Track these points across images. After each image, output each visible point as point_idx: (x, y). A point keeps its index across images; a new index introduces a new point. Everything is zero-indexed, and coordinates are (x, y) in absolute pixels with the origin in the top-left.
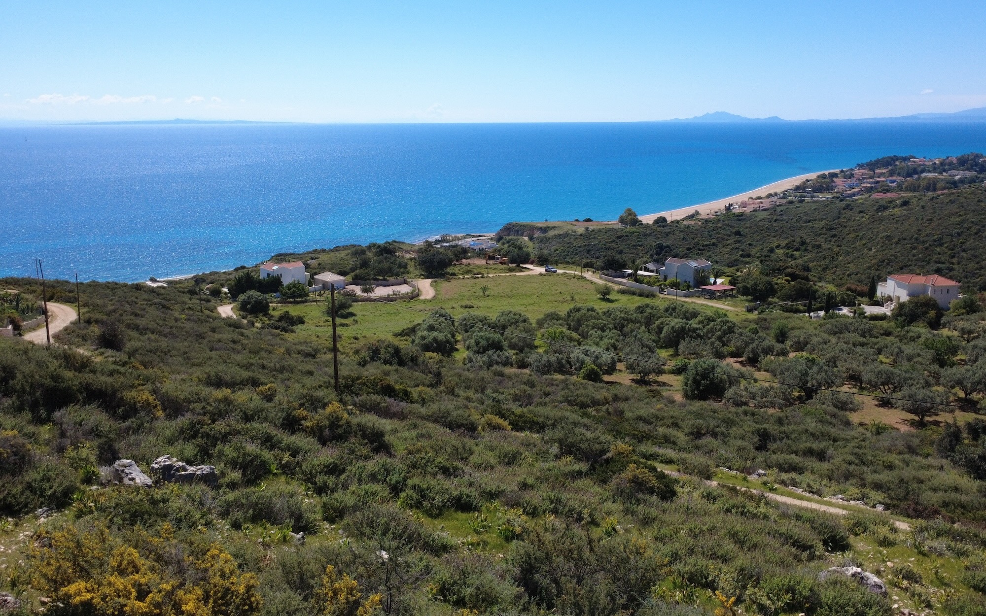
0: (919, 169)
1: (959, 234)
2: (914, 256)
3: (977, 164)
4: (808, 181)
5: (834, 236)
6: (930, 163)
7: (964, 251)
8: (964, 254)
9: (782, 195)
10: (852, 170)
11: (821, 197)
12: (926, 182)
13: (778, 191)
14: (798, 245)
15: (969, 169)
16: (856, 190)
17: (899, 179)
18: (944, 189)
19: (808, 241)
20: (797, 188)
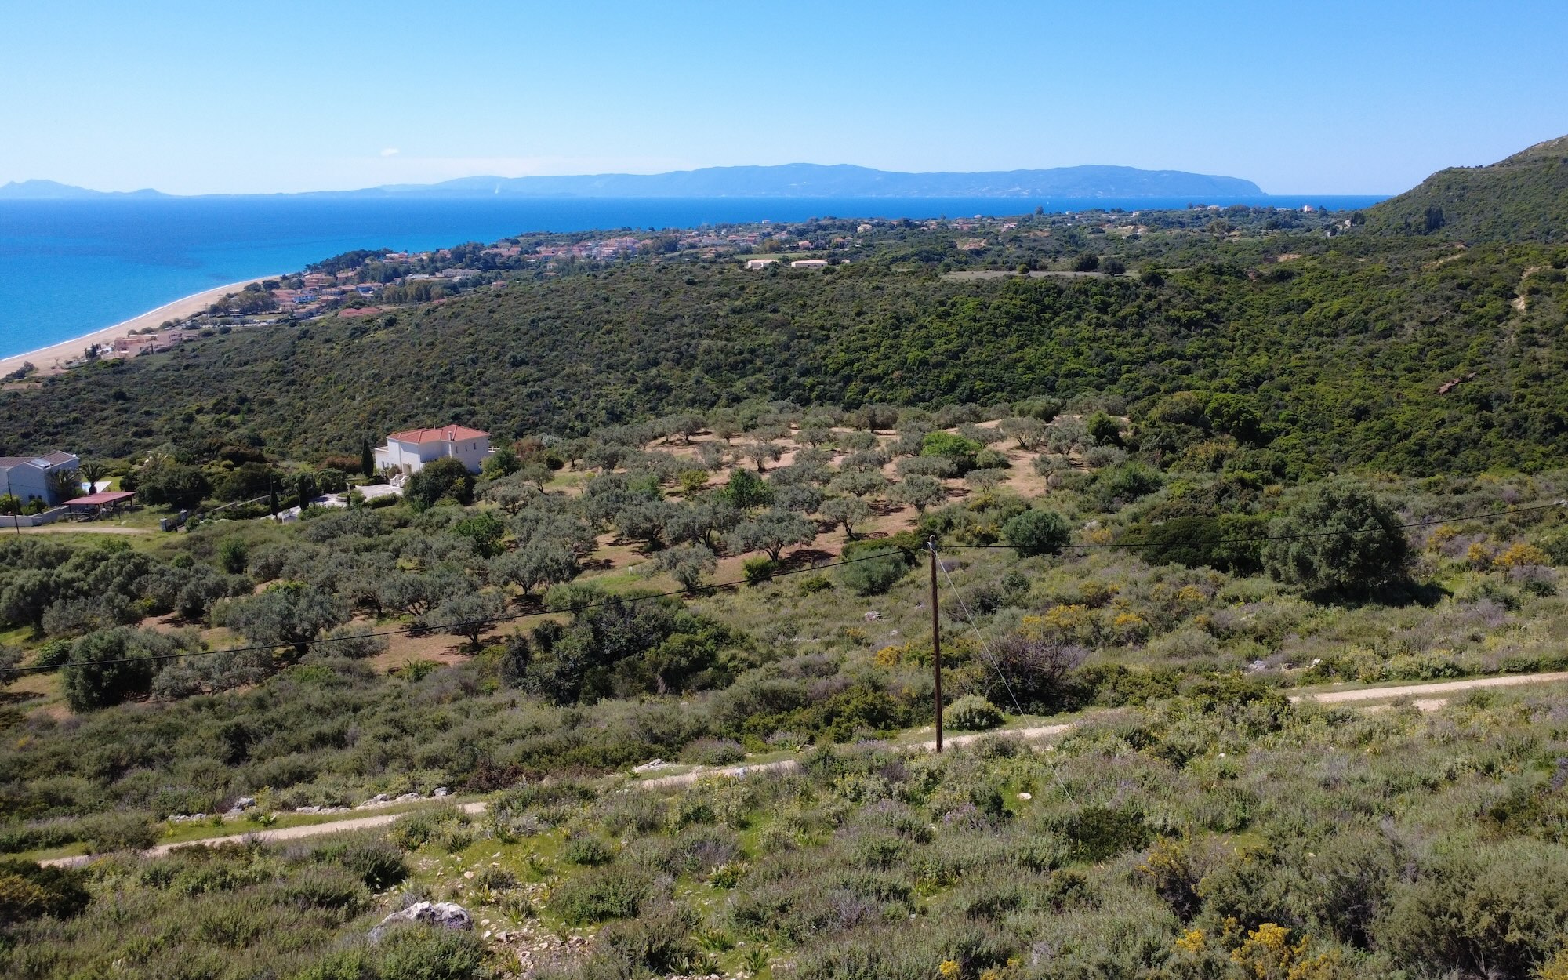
0: (402, 269)
1: (474, 361)
2: (419, 400)
3: (478, 260)
4: (230, 296)
5: (292, 383)
6: (415, 260)
7: (485, 384)
8: (484, 389)
9: (189, 323)
10: (300, 274)
11: (259, 321)
12: (414, 286)
13: (182, 315)
14: (235, 405)
15: (470, 266)
16: (313, 306)
17: (375, 285)
18: (442, 296)
19: (250, 395)
20: (214, 310)
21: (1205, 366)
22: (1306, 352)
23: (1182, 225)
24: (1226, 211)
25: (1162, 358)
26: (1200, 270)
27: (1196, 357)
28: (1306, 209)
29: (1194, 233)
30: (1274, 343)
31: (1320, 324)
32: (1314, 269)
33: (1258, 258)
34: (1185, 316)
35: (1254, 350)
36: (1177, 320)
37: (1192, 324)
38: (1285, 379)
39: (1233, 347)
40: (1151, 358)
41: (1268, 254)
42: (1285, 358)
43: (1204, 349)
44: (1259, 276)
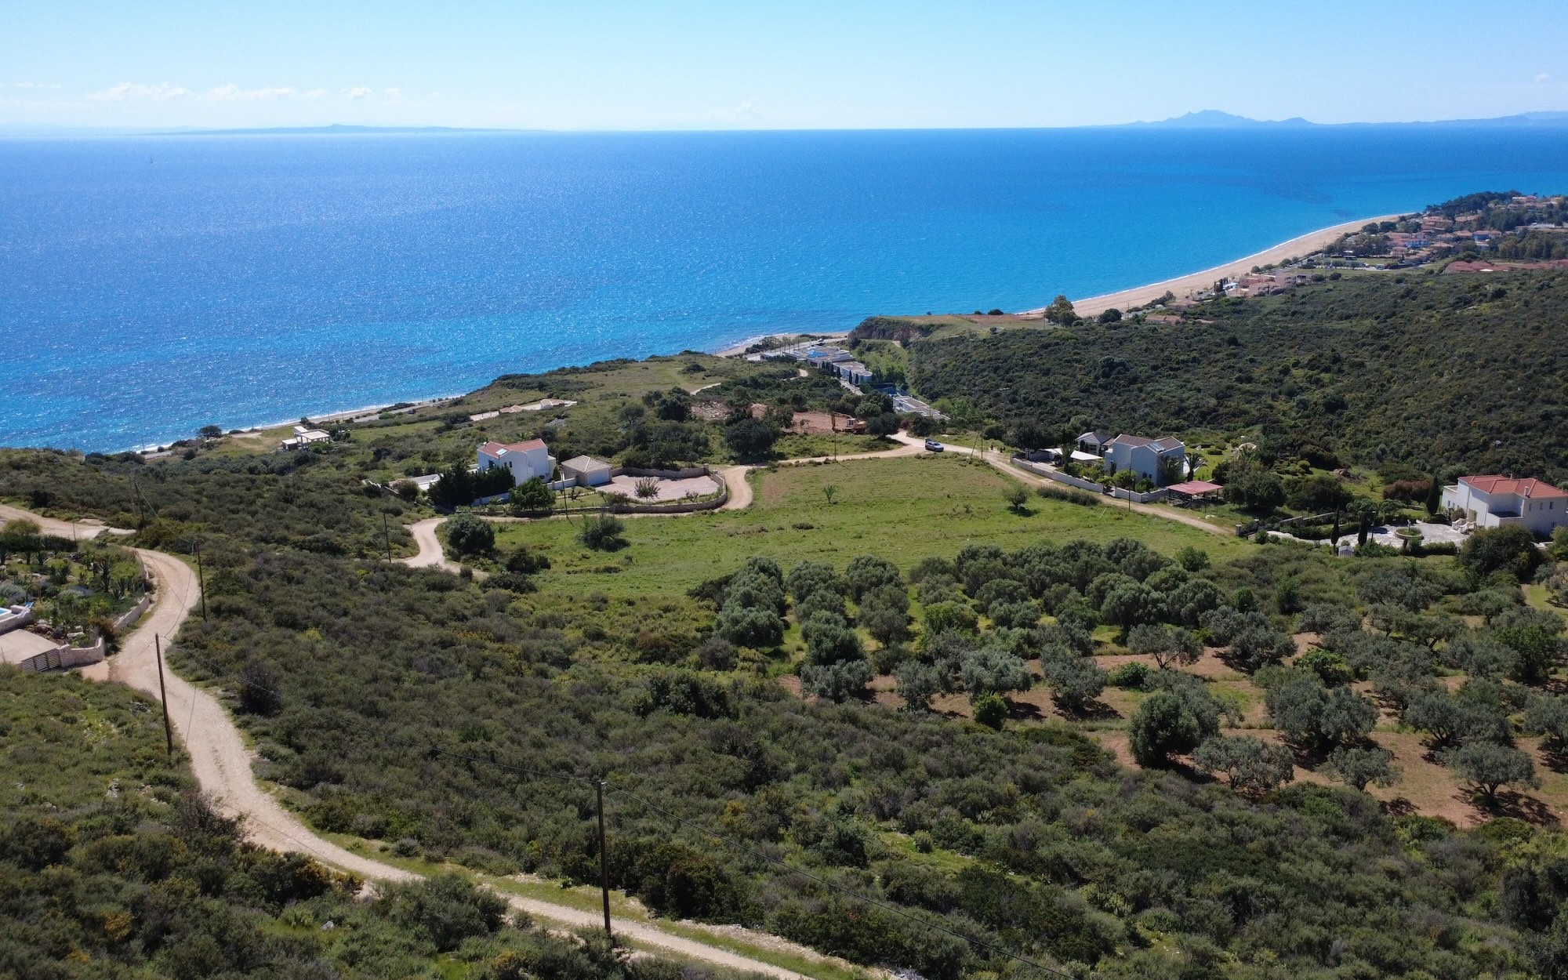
0: (1526, 217)
2: (1509, 389)
4: (1347, 235)
5: (1385, 348)
6: (1544, 205)
9: (1305, 262)
10: (1418, 215)
11: (1371, 267)
12: (1535, 239)
13: (1300, 253)
14: (1327, 363)
16: (1424, 253)
17: (1492, 233)
18: (1563, 256)
19: (1344, 355)
20: (1330, 250)
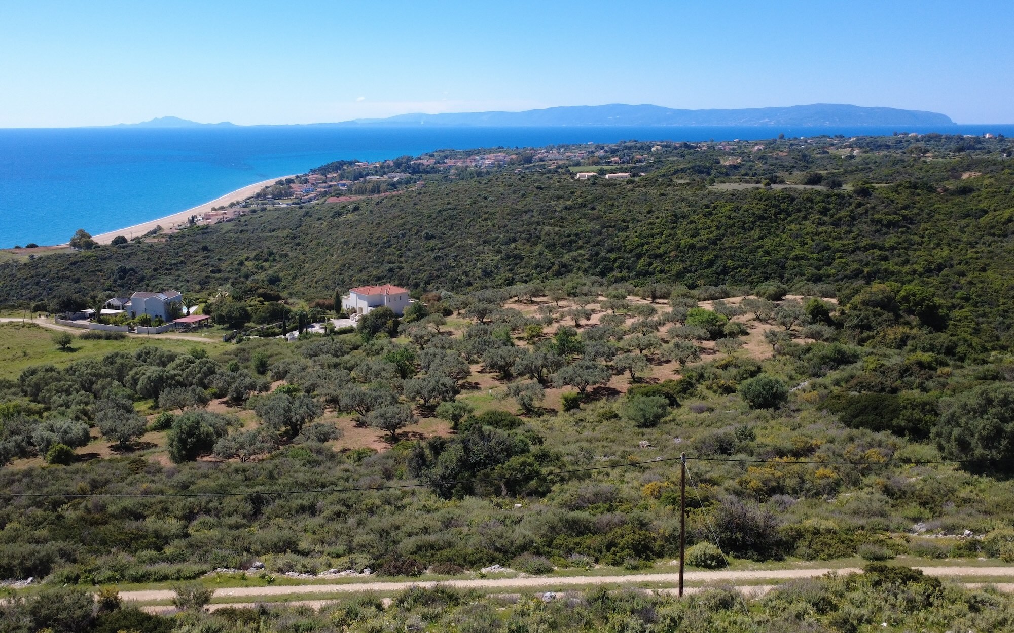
0: (364, 173)
1: (403, 235)
2: (370, 258)
3: (409, 167)
4: (267, 187)
5: (298, 244)
6: (372, 167)
7: (409, 250)
8: (408, 253)
9: (244, 204)
10: (306, 175)
11: (283, 204)
12: (371, 184)
13: (240, 199)
14: (266, 256)
15: (404, 171)
16: (312, 195)
17: (348, 182)
18: (386, 191)
19: (275, 251)
20: (258, 196)
21: (900, 256)
22: (980, 247)
23: (888, 147)
24: (923, 138)
25: (866, 249)
26: (899, 186)
27: (893, 248)
28: (987, 136)
29: (898, 155)
30: (954, 240)
31: (993, 227)
32: (991, 185)
33: (946, 174)
34: (886, 219)
35: (938, 245)
36: (879, 221)
37: (890, 224)
38: (962, 267)
39: (922, 242)
40: (858, 248)
41: (955, 172)
42: (963, 252)
43: (899, 243)
44: (946, 190)
